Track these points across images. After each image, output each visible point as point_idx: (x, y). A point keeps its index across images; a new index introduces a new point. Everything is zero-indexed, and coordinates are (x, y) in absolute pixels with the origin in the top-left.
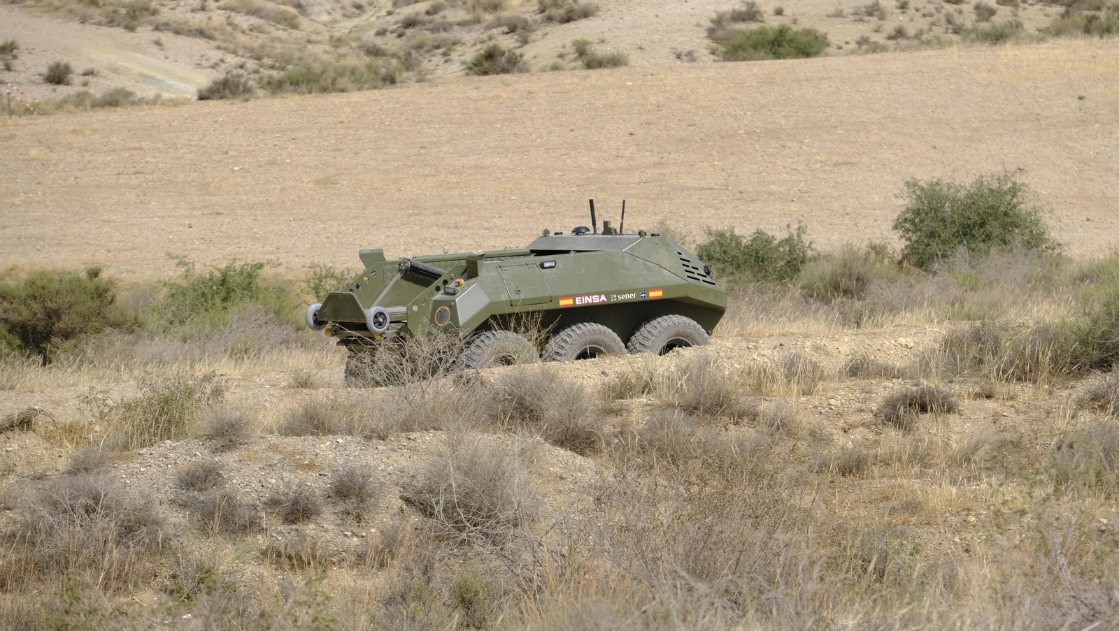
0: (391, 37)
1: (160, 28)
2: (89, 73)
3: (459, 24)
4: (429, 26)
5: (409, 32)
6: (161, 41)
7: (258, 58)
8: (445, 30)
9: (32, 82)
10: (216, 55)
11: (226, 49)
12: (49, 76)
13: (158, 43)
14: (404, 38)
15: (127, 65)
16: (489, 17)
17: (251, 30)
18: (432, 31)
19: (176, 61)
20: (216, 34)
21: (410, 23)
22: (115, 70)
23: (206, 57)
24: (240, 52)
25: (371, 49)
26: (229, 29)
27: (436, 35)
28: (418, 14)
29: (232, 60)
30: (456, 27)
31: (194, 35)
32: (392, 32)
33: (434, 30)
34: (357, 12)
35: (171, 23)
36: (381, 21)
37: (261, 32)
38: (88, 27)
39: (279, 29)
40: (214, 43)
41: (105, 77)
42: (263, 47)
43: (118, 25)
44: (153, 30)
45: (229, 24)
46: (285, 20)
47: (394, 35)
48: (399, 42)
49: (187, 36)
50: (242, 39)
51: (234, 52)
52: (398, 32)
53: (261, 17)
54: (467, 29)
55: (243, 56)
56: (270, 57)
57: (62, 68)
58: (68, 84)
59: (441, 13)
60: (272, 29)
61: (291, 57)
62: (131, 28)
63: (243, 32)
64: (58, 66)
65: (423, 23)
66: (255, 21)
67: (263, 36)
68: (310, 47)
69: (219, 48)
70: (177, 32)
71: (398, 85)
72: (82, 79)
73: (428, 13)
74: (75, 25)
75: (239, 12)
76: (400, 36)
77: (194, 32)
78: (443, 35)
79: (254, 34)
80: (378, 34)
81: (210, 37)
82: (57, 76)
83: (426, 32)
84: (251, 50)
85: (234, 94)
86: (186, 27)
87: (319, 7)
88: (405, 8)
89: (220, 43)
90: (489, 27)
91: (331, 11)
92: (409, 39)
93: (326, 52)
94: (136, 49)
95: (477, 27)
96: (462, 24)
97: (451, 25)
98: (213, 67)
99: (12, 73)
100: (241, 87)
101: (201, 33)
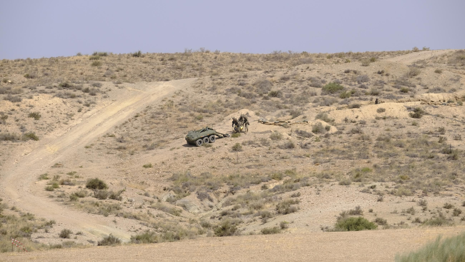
0: (216, 220)
1: (119, 215)
2: (79, 234)
3: (244, 214)
4: (232, 215)
5: (224, 217)
6: (116, 221)
7: (157, 228)
8: (238, 217)
9: (54, 237)
10: (138, 226)
11: (143, 224)
12: (61, 235)
13: (115, 222)
14: (221, 220)
15: (97, 230)
16: (256, 212)
17: (157, 216)
18: (233, 217)
19: (120, 229)
20: (141, 218)
21: (224, 214)
22: (92, 232)
23: (134, 227)
24: (149, 225)
25: (205, 224)
26: (148, 216)
27: (234, 219)
28: (229, 210)
29: (145, 228)
30: (243, 215)
31: (132, 218)
32: (217, 217)
33: (234, 217)
34: (210, 208)
35: (124, 213)
36: (214, 212)
37: (161, 217)
38: (90, 215)
39: (169, 216)
40: (139, 221)
41: (85, 235)
42: (159, 223)
43: (102, 214)
44: (115, 216)
45: (148, 214)
46: (174, 212)
47: (218, 218)
48: (219, 222)
49: (129, 218)
50: (152, 220)
51: (147, 225)
52: (219, 217)
53: (164, 211)
54: (247, 216)
55: (150, 227)
56: (162, 227)
57: (67, 232)
58: (68, 238)
59: (238, 210)
60: (167, 216)
61: (170, 227)
62: (106, 215)
63: (154, 217)
64: (65, 231)
65: (230, 214)
66: (160, 212)
67: (162, 218)
68: (180, 223)
69: (141, 223)
70: (125, 217)
71: (180, 240)
72: (75, 236)
73: (232, 210)
74: (85, 214)
75: (156, 209)
76: (220, 219)
77: (132, 217)
78: (237, 219)
79: (159, 218)
80: (211, 218)
81: (139, 219)
82: (65, 235)
83: (230, 217)
84: (155, 224)
85: (112, 243)
86: (129, 215)
87: (195, 207)
88: (225, 207)
89: (143, 222)
90: (255, 216)
91: (199, 208)
92: (223, 220)
93: (186, 225)
94: (105, 224)
95: (251, 215)
96: (245, 214)
97: (241, 215)
98: (135, 231)
99: (48, 234)
100: (115, 240)
101: (135, 217)
